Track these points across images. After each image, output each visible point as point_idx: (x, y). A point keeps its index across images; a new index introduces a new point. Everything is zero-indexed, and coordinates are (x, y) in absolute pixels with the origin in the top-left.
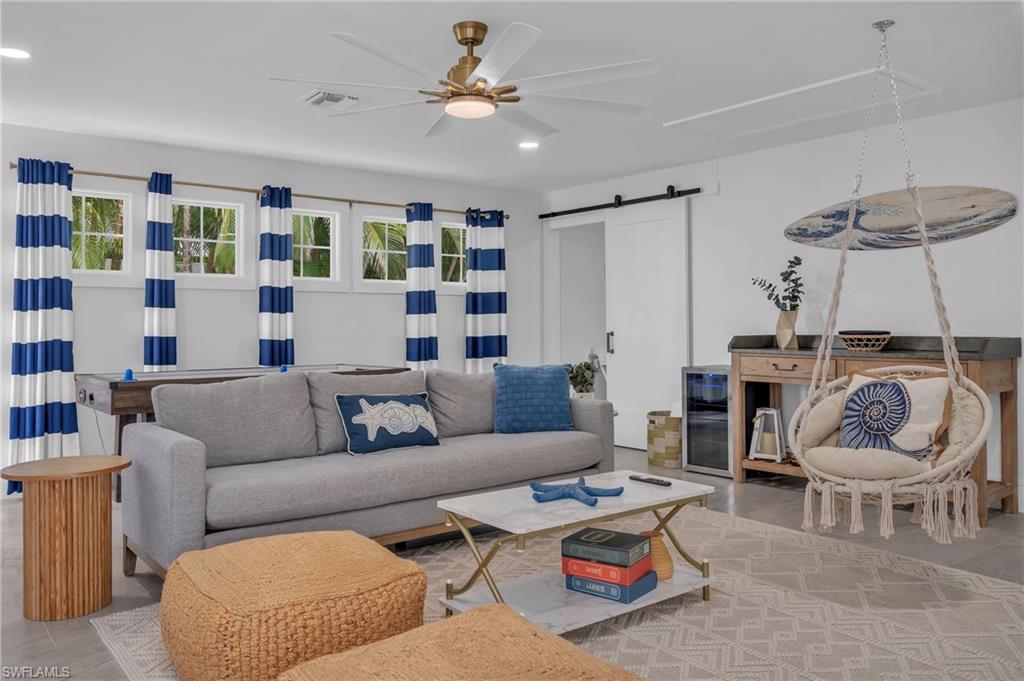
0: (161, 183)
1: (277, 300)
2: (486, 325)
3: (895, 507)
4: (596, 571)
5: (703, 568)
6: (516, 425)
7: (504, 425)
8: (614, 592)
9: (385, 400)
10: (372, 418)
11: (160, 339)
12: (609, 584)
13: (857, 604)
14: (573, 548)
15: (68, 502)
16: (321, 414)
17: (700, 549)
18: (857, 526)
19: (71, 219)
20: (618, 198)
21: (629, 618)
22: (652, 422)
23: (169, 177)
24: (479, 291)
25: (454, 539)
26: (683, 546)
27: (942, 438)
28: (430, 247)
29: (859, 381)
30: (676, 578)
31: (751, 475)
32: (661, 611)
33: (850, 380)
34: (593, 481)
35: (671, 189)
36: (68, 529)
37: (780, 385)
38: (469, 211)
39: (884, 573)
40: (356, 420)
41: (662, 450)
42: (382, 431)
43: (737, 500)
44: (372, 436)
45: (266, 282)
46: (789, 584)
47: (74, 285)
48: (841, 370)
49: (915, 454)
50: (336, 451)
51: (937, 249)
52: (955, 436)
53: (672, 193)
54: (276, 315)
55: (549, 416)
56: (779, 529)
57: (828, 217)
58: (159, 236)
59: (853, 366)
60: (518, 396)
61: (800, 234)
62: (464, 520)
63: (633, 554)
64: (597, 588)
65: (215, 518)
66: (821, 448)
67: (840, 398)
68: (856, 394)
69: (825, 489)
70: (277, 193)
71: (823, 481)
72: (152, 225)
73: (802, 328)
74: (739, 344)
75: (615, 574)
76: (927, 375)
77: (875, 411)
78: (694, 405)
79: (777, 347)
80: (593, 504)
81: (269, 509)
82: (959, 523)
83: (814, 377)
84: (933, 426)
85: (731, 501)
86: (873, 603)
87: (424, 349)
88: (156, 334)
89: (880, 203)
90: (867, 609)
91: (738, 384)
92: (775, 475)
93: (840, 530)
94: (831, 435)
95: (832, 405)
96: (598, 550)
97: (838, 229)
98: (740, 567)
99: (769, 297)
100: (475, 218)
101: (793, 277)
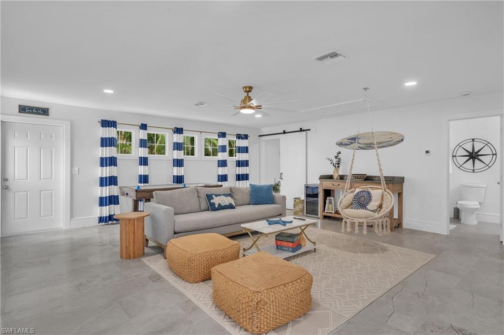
0: (144, 127)
1: (179, 163)
2: (242, 170)
3: (367, 226)
4: (285, 244)
5: (314, 243)
6: (257, 202)
7: (253, 203)
8: (290, 250)
9: (220, 195)
10: (216, 201)
11: (144, 175)
12: (289, 247)
13: (357, 253)
14: (278, 238)
15: (134, 225)
16: (201, 199)
17: (312, 238)
18: (357, 231)
19: (117, 138)
20: (284, 131)
21: (294, 257)
22: (295, 201)
23: (146, 125)
24: (240, 160)
25: (246, 235)
26: (308, 237)
27: (380, 207)
28: (226, 146)
29: (358, 190)
30: (306, 246)
31: (325, 217)
32: (303, 255)
33: (355, 189)
34: (283, 219)
35: (301, 129)
36: (134, 233)
37: (334, 190)
38: (237, 134)
39: (364, 244)
40: (212, 201)
41: (298, 210)
42: (219, 204)
43: (321, 224)
44: (216, 206)
45: (175, 157)
46: (337, 247)
47: (118, 158)
48: (352, 187)
49: (373, 211)
50: (205, 210)
51: (380, 150)
52: (384, 206)
53: (301, 130)
54: (178, 168)
55: (267, 200)
56: (334, 233)
57: (349, 139)
58: (143, 143)
59: (356, 185)
60: (257, 194)
61: (340, 144)
62: (248, 229)
63: (296, 239)
64: (285, 248)
65: (176, 230)
66: (347, 209)
67: (352, 195)
68: (357, 194)
69: (348, 221)
70: (179, 130)
71: (348, 219)
72: (141, 140)
73: (341, 173)
74: (323, 178)
75: (290, 244)
76: (377, 189)
77: (362, 199)
78: (308, 196)
79: (333, 179)
80: (285, 225)
81: (191, 227)
82: (385, 230)
83: (346, 188)
84: (378, 203)
85: (319, 225)
86: (361, 252)
87: (223, 178)
88: (142, 174)
89: (364, 136)
90: (359, 254)
91: (321, 189)
92: (332, 217)
93: (352, 233)
94: (350, 206)
95: (350, 197)
96: (286, 238)
97: (352, 143)
98: (324, 243)
99: (331, 163)
100: (239, 137)
101: (338, 157)
